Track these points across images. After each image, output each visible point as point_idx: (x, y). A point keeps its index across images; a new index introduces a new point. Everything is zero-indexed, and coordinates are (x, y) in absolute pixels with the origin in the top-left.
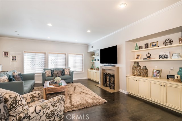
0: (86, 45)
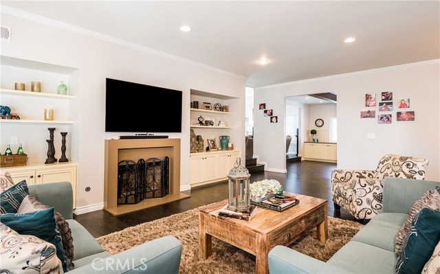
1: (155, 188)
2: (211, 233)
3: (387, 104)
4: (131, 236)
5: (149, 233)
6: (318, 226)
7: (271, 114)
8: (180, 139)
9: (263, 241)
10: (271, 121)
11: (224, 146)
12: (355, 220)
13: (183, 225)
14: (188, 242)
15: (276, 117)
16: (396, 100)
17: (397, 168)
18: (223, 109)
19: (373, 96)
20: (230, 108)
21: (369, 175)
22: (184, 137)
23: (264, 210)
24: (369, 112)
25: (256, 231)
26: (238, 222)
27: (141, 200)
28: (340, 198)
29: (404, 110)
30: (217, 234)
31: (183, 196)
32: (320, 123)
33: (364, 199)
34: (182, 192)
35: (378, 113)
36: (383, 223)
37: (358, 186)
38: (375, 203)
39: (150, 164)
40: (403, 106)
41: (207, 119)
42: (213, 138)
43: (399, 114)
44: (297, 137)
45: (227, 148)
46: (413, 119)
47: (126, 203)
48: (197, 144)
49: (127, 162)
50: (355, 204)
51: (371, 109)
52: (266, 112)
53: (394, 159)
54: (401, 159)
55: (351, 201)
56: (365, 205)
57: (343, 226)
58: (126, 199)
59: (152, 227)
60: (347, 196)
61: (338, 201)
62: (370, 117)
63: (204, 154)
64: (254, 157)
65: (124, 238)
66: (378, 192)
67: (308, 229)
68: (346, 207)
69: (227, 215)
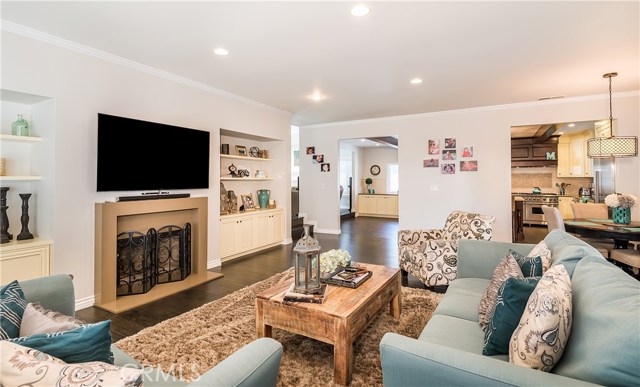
1: (172, 269)
2: (273, 323)
3: (451, 152)
4: (153, 340)
5: (178, 334)
6: (391, 302)
7: (322, 161)
8: (207, 198)
9: (342, 326)
10: (322, 170)
11: (264, 204)
12: (426, 288)
13: (224, 316)
14: (237, 338)
15: (328, 165)
16: (459, 149)
17: (465, 227)
18: (260, 154)
19: (437, 143)
20: (270, 154)
21: (437, 234)
22: (212, 194)
23: (335, 288)
24: (432, 160)
25: (334, 316)
26: (310, 306)
27: (152, 286)
28: (408, 263)
29: (467, 160)
30: (282, 325)
31: (211, 276)
32: (376, 170)
33: (435, 264)
34: (211, 270)
35: (442, 163)
36: (460, 290)
37: (428, 249)
38: (446, 266)
39: (165, 235)
40: (466, 154)
41: (240, 167)
42: (248, 194)
43: (462, 163)
44: (350, 187)
45: (268, 206)
46: (476, 169)
47: (130, 293)
48: (229, 202)
49: (130, 234)
50: (425, 269)
51: (434, 157)
52: (315, 157)
53: (462, 217)
54: (469, 216)
55: (421, 267)
56: (436, 270)
57: (414, 296)
58: (130, 287)
59: (180, 324)
60: (417, 261)
61: (405, 267)
62: (433, 166)
63: (238, 216)
64: (300, 216)
65: (143, 345)
66: (449, 255)
67: (384, 305)
68: (415, 274)
69: (295, 299)
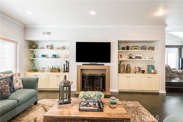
0: (23, 26)
41: (136, 55)
42: (140, 66)
